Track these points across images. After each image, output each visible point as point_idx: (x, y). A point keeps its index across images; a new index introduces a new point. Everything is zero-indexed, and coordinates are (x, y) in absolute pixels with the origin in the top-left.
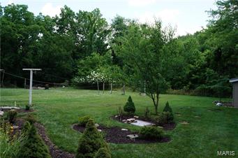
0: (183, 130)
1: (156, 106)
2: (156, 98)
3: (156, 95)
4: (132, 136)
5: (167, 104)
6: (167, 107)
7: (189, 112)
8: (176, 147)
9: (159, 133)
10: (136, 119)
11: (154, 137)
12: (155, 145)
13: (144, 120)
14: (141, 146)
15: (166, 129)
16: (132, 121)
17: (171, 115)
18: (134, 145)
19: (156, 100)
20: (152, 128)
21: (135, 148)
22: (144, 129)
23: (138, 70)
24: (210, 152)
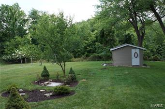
0: (83, 85)
1: (64, 71)
3: (63, 63)
4: (48, 95)
5: (71, 69)
6: (71, 71)
7: (87, 73)
8: (79, 98)
9: (66, 90)
10: (51, 81)
11: (63, 92)
12: (64, 99)
13: (56, 81)
14: (55, 101)
15: (71, 86)
16: (48, 84)
17: (75, 75)
18: (49, 101)
19: (63, 67)
20: (61, 87)
21: (51, 103)
22: (56, 88)
24: (101, 97)
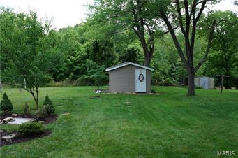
0: (64, 120)
1: (36, 100)
2: (35, 92)
3: (35, 89)
4: (8, 137)
5: (47, 97)
6: (47, 100)
7: (71, 103)
8: (56, 139)
9: (38, 128)
10: (14, 117)
11: (33, 133)
12: (34, 142)
13: (23, 117)
14: (19, 146)
15: (46, 122)
16: (10, 120)
17: (52, 107)
18: (10, 146)
19: (35, 95)
20: (30, 124)
21: (11, 149)
22: (22, 126)
23: (13, 64)
